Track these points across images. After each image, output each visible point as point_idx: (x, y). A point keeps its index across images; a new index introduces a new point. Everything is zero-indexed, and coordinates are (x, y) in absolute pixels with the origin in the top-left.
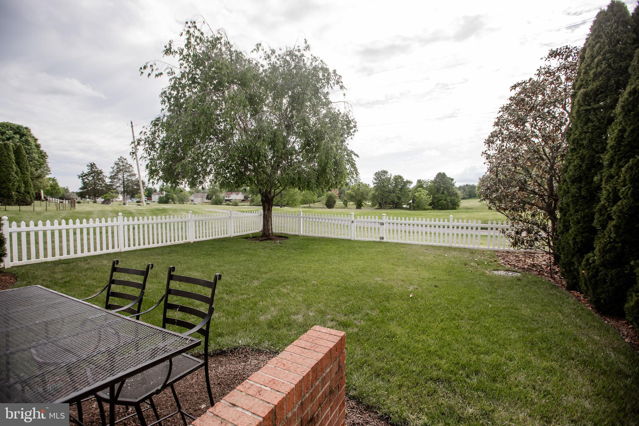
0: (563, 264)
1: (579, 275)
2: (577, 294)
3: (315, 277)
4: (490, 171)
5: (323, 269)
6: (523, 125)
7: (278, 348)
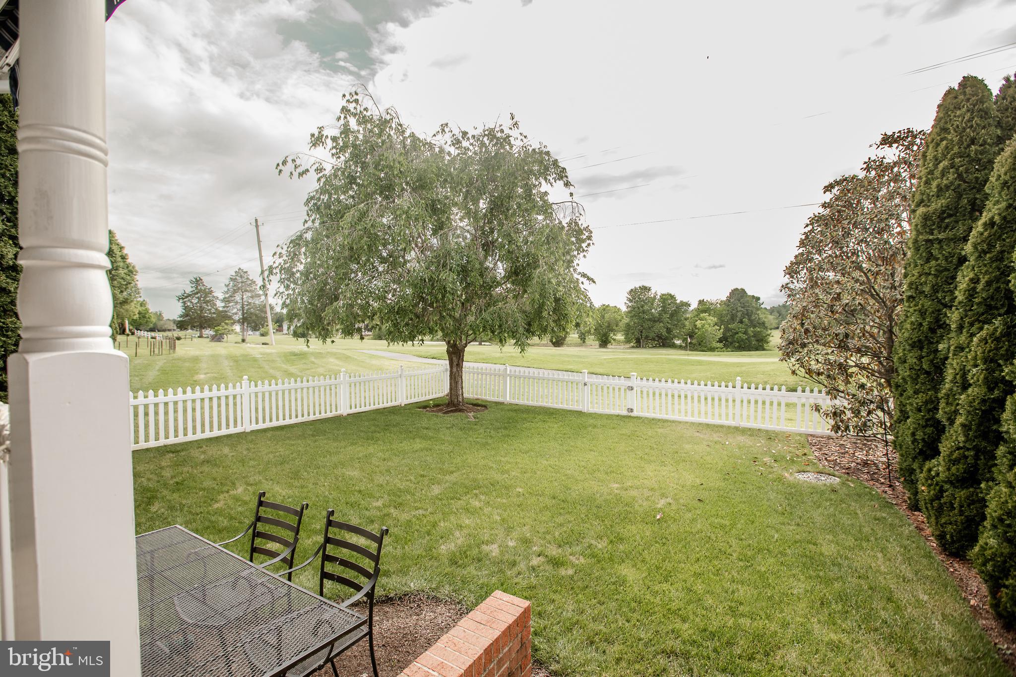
0: (901, 469)
3: (521, 481)
5: (534, 467)
7: (462, 597)
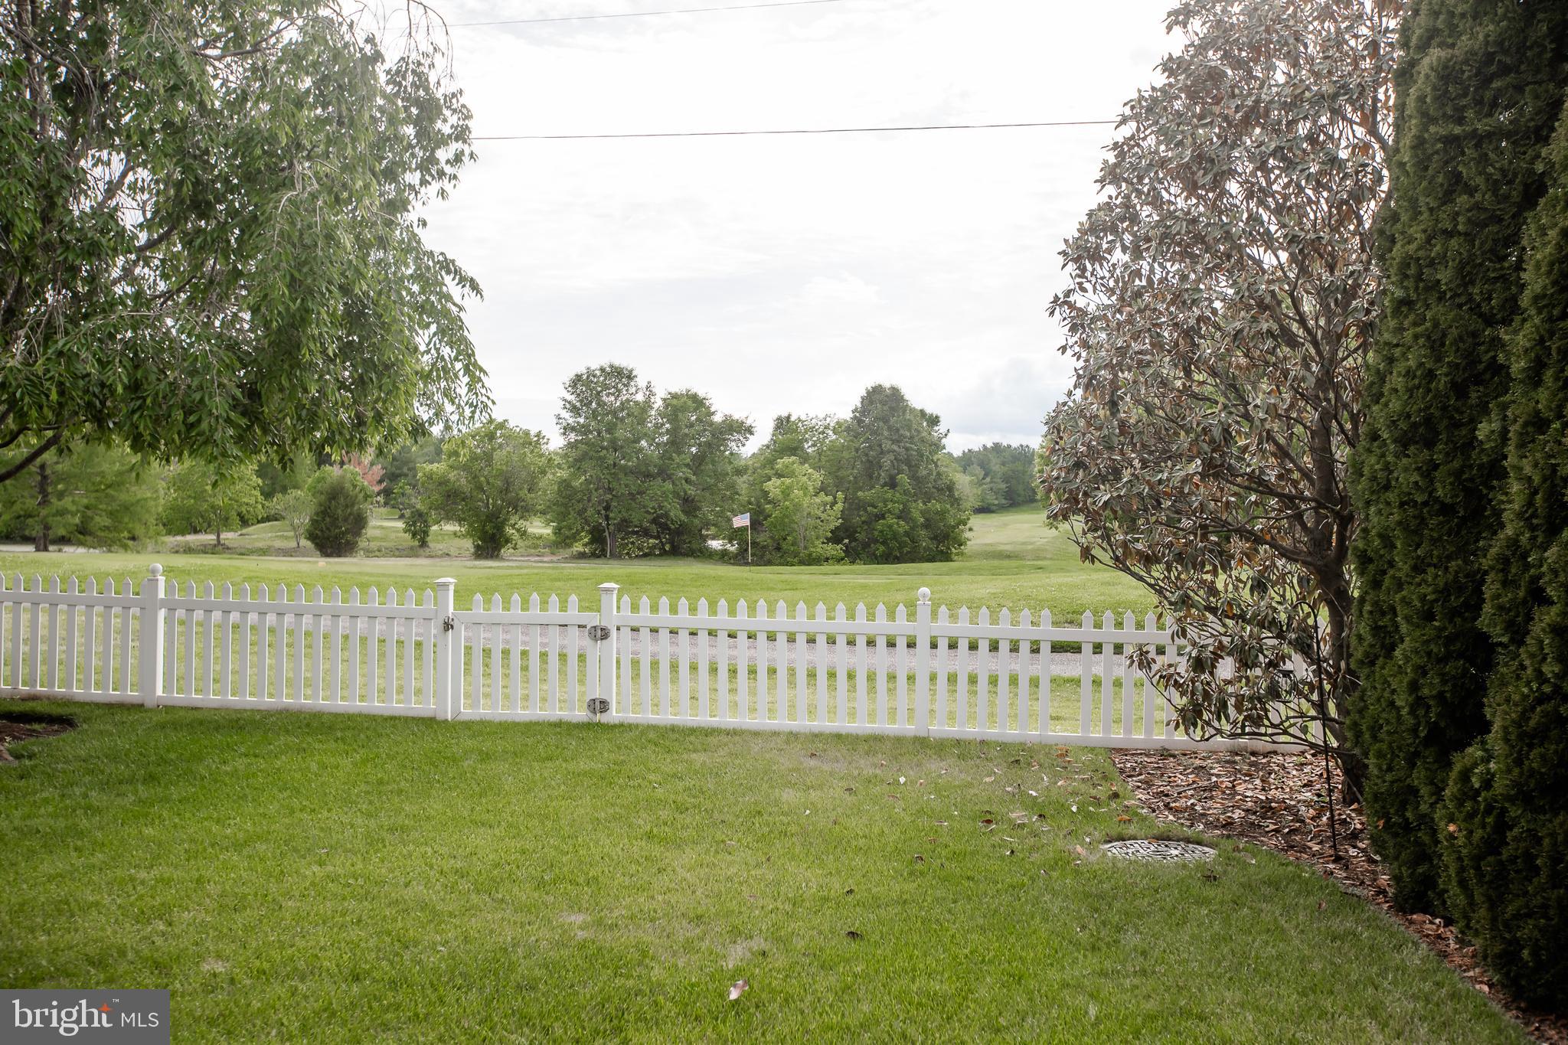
0: (1376, 797)
1: (1437, 842)
2: (1433, 925)
4: (1087, 387)
5: (273, 887)
6: (1217, 183)
